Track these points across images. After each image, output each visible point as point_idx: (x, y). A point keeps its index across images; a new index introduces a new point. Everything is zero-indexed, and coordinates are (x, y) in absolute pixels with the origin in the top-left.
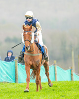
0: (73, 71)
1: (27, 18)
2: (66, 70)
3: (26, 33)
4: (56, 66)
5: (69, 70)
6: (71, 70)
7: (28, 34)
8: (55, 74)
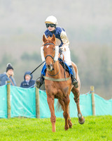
1: (48, 25)
3: (48, 46)
4: (94, 94)
7: (50, 47)
8: (92, 106)
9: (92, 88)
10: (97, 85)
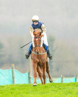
0: (31, 74)
2: (24, 73)
3: (37, 39)
4: (14, 70)
5: (27, 74)
6: (29, 74)
8: (13, 78)
9: (13, 65)
10: (16, 63)
